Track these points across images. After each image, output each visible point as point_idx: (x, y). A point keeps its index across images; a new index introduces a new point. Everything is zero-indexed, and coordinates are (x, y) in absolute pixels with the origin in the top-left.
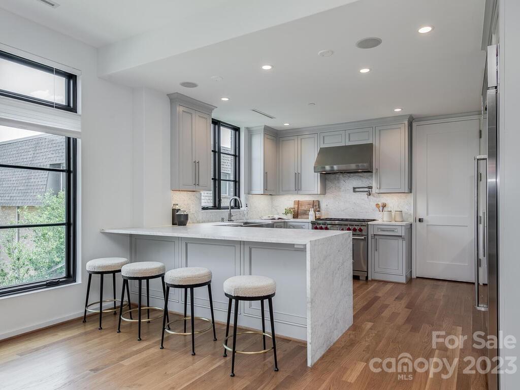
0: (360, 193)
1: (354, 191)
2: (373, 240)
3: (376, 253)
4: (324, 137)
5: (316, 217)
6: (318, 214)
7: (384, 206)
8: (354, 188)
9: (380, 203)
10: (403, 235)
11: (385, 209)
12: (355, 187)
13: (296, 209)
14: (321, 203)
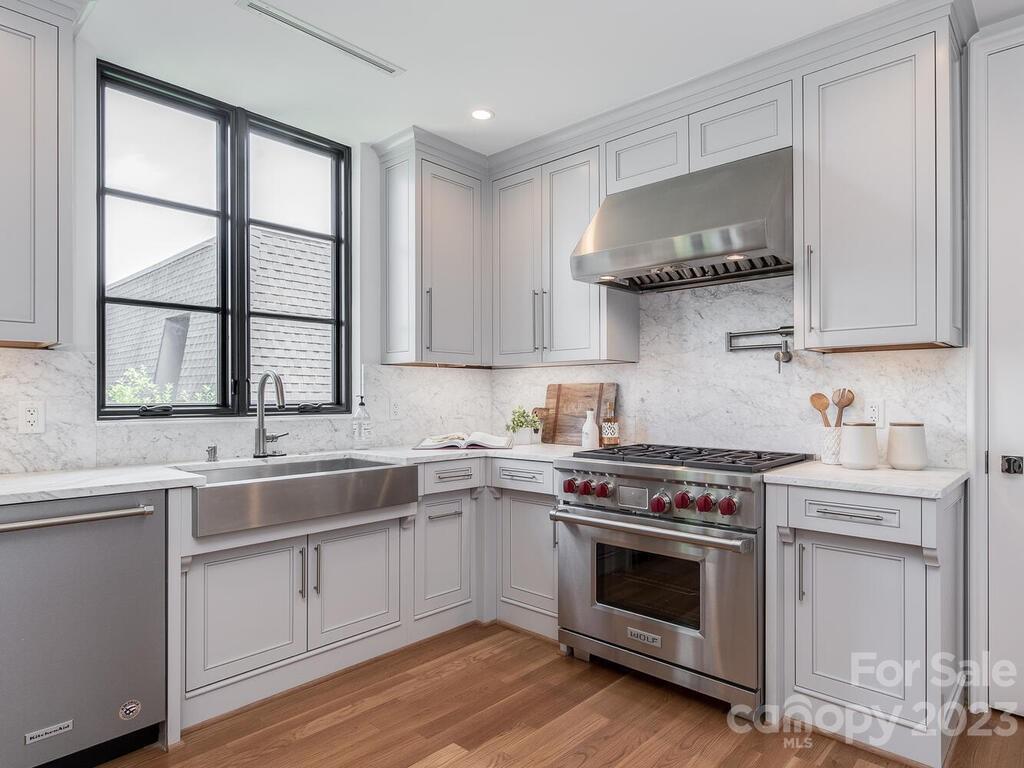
0: (755, 354)
1: (732, 349)
2: (789, 552)
3: (804, 610)
4: (618, 155)
5: (601, 439)
6: (611, 432)
7: (846, 401)
8: (732, 337)
9: (829, 393)
10: (929, 542)
11: (850, 415)
12: (734, 331)
13: (552, 412)
14: (624, 391)
